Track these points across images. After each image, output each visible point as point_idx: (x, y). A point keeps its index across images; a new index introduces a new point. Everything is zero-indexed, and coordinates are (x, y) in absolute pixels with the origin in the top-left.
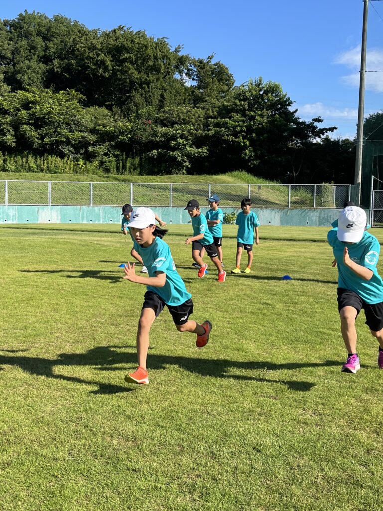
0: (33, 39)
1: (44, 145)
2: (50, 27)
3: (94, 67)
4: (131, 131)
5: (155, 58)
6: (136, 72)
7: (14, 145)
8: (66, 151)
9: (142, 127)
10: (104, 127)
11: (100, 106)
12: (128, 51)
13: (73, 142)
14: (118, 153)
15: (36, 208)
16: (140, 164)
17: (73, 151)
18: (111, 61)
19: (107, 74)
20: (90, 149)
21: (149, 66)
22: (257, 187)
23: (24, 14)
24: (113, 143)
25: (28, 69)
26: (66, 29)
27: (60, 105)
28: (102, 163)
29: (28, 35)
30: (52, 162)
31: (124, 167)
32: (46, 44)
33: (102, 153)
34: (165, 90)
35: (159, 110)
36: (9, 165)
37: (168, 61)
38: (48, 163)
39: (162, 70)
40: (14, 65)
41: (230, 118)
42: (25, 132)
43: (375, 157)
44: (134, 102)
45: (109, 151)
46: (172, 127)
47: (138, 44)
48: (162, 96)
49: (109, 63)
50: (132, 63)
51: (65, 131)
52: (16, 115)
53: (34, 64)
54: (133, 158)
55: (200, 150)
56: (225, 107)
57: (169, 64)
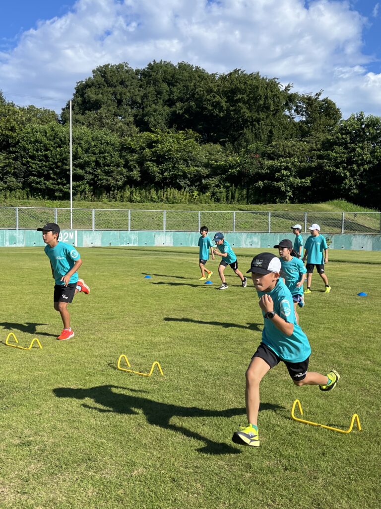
0: (159, 85)
1: (163, 179)
3: (210, 108)
4: (240, 165)
5: (266, 98)
6: (247, 111)
7: (139, 179)
8: (182, 184)
9: (250, 161)
10: (216, 161)
11: (215, 143)
12: (241, 92)
13: (189, 176)
14: (227, 184)
15: (153, 233)
16: (248, 195)
17: (189, 184)
18: (226, 102)
19: (222, 113)
20: (204, 181)
21: (260, 105)
23: (152, 63)
24: (224, 176)
25: (154, 112)
26: (188, 75)
27: (179, 143)
28: (213, 194)
29: (155, 82)
30: (170, 194)
31: (233, 197)
32: (170, 89)
33: (213, 185)
34: (274, 127)
35: (267, 145)
36: (135, 196)
37: (278, 99)
38: (167, 194)
39: (272, 108)
40: (143, 109)
41: (332, 150)
42: (148, 168)
44: (245, 138)
45: (221, 183)
46: (278, 160)
47: (251, 85)
48: (271, 132)
49: (223, 104)
50: (245, 103)
51: (182, 167)
52: (142, 153)
53: (159, 107)
54: (241, 189)
55: (303, 180)
56: (328, 141)
57: (279, 102)
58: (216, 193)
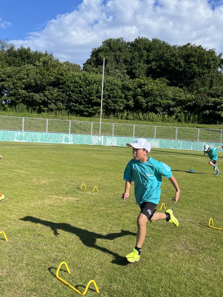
0: (142, 51)
2: (150, 45)
4: (195, 100)
5: (209, 60)
6: (197, 68)
7: (133, 106)
8: (158, 110)
9: (201, 98)
10: (179, 97)
11: (176, 86)
12: (193, 56)
13: (163, 105)
14: (186, 111)
17: (162, 110)
18: (184, 62)
19: (180, 69)
20: (171, 109)
23: (138, 39)
24: (184, 106)
25: (139, 67)
27: (157, 86)
28: (177, 117)
31: (189, 119)
32: (148, 54)
33: (178, 111)
35: (210, 88)
36: (130, 116)
37: (215, 61)
38: (149, 116)
40: (132, 65)
44: (196, 84)
45: (182, 110)
46: (218, 98)
48: (211, 81)
50: (195, 63)
51: (159, 99)
52: (135, 91)
53: (142, 64)
54: (194, 115)
58: (179, 116)
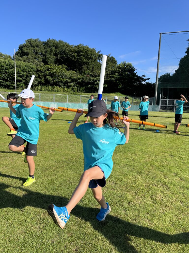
0: (52, 48)
1: (54, 83)
2: (57, 44)
3: (71, 57)
4: (82, 78)
5: (91, 55)
6: (85, 59)
7: (44, 82)
8: (61, 85)
9: (86, 77)
10: (73, 77)
11: (73, 70)
12: (82, 52)
13: (63, 82)
14: (77, 85)
15: (50, 103)
16: (85, 89)
17: (63, 85)
18: (77, 55)
19: (75, 60)
20: (69, 84)
21: (89, 57)
22: (123, 98)
23: (49, 39)
24: (76, 82)
25: (50, 58)
26: (62, 45)
27: (59, 69)
28: (73, 89)
29: (50, 47)
30: (56, 88)
31: (80, 91)
32: (56, 50)
33: (73, 86)
34: (94, 65)
35: (92, 72)
36: (43, 89)
37: (95, 56)
38: (55, 89)
39: (93, 59)
40: (45, 57)
41: (115, 75)
42: (48, 78)
43: (162, 88)
44: (84, 69)
45: (75, 85)
46: (96, 77)
47: (86, 50)
48: (93, 67)
49: (76, 56)
50: (83, 56)
51: (61, 78)
52: (45, 72)
53: (52, 56)
54: (83, 87)
56: (113, 71)
57: (96, 57)
